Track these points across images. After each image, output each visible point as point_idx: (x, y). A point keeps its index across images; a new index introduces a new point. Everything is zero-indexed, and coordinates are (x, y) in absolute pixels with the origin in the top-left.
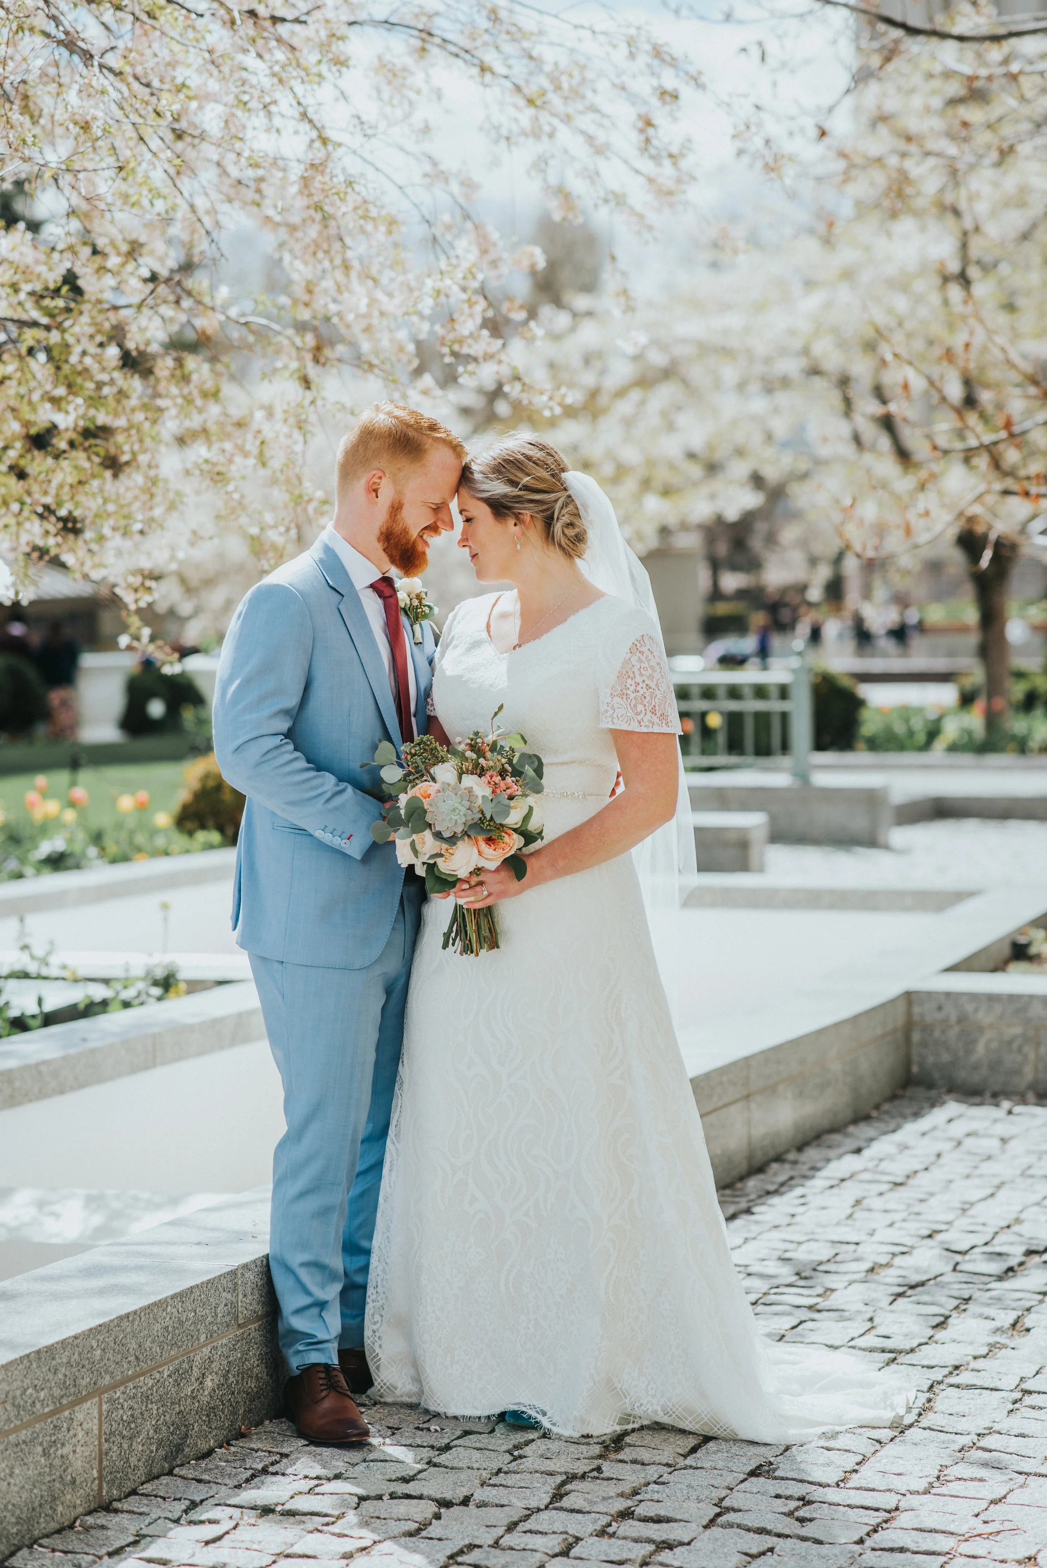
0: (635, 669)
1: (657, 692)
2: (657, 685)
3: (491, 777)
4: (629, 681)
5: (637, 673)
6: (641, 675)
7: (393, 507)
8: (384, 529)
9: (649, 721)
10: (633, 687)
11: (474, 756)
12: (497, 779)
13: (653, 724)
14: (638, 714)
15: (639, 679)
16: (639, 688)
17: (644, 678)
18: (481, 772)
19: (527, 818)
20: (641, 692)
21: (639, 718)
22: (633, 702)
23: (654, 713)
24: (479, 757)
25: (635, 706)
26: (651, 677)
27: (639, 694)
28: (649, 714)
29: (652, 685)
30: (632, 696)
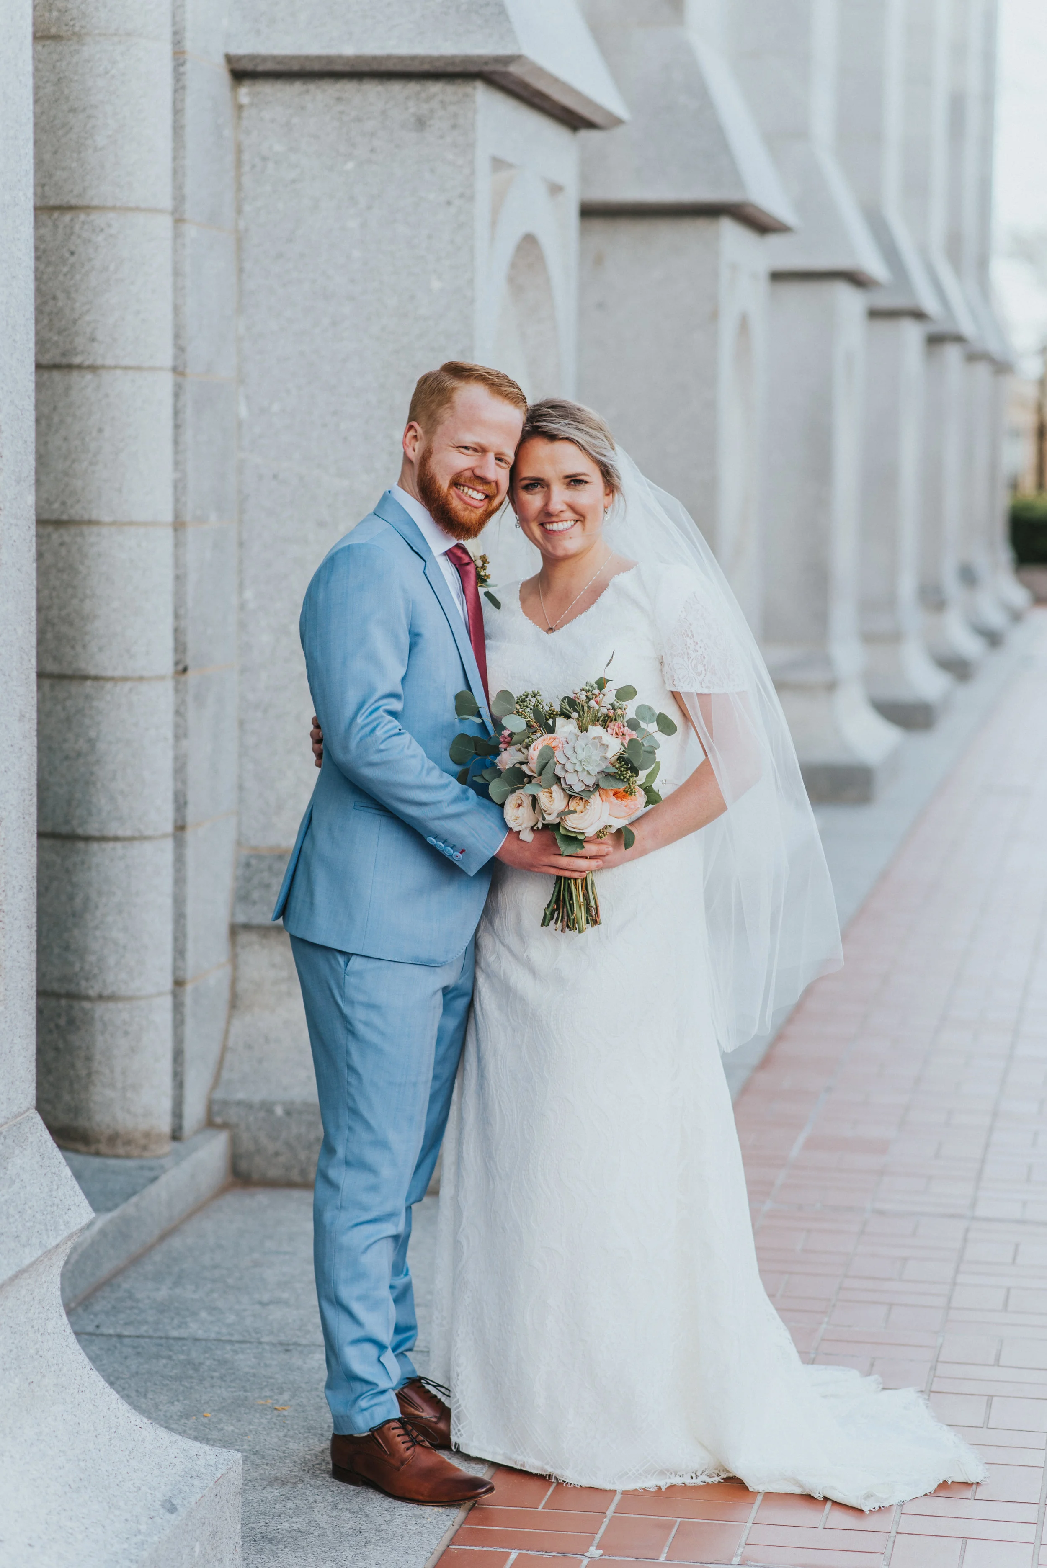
2: (715, 643)
4: (688, 639)
9: (710, 682)
13: (714, 684)
20: (701, 651)
25: (696, 666)
30: (693, 655)
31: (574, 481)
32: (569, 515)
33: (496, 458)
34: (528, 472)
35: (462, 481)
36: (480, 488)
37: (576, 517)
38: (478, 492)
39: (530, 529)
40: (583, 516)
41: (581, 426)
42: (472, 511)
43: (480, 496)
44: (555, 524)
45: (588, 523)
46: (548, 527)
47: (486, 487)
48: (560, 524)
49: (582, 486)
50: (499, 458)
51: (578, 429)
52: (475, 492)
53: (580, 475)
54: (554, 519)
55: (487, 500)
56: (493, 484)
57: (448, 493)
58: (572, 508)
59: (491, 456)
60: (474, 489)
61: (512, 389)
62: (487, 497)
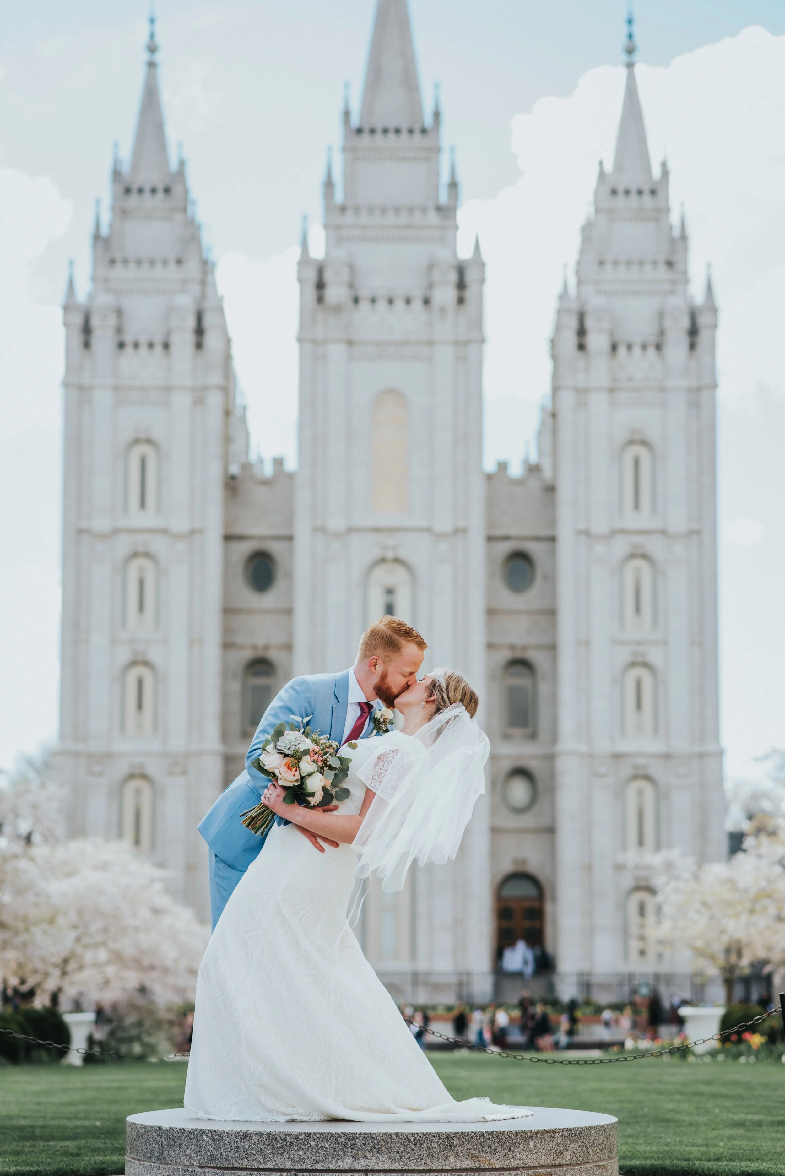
0: (388, 760)
5: (387, 761)
7: (382, 675)
8: (377, 685)
10: (381, 767)
14: (374, 779)
19: (309, 775)
21: (373, 781)
22: (375, 773)
27: (381, 771)
28: (378, 782)
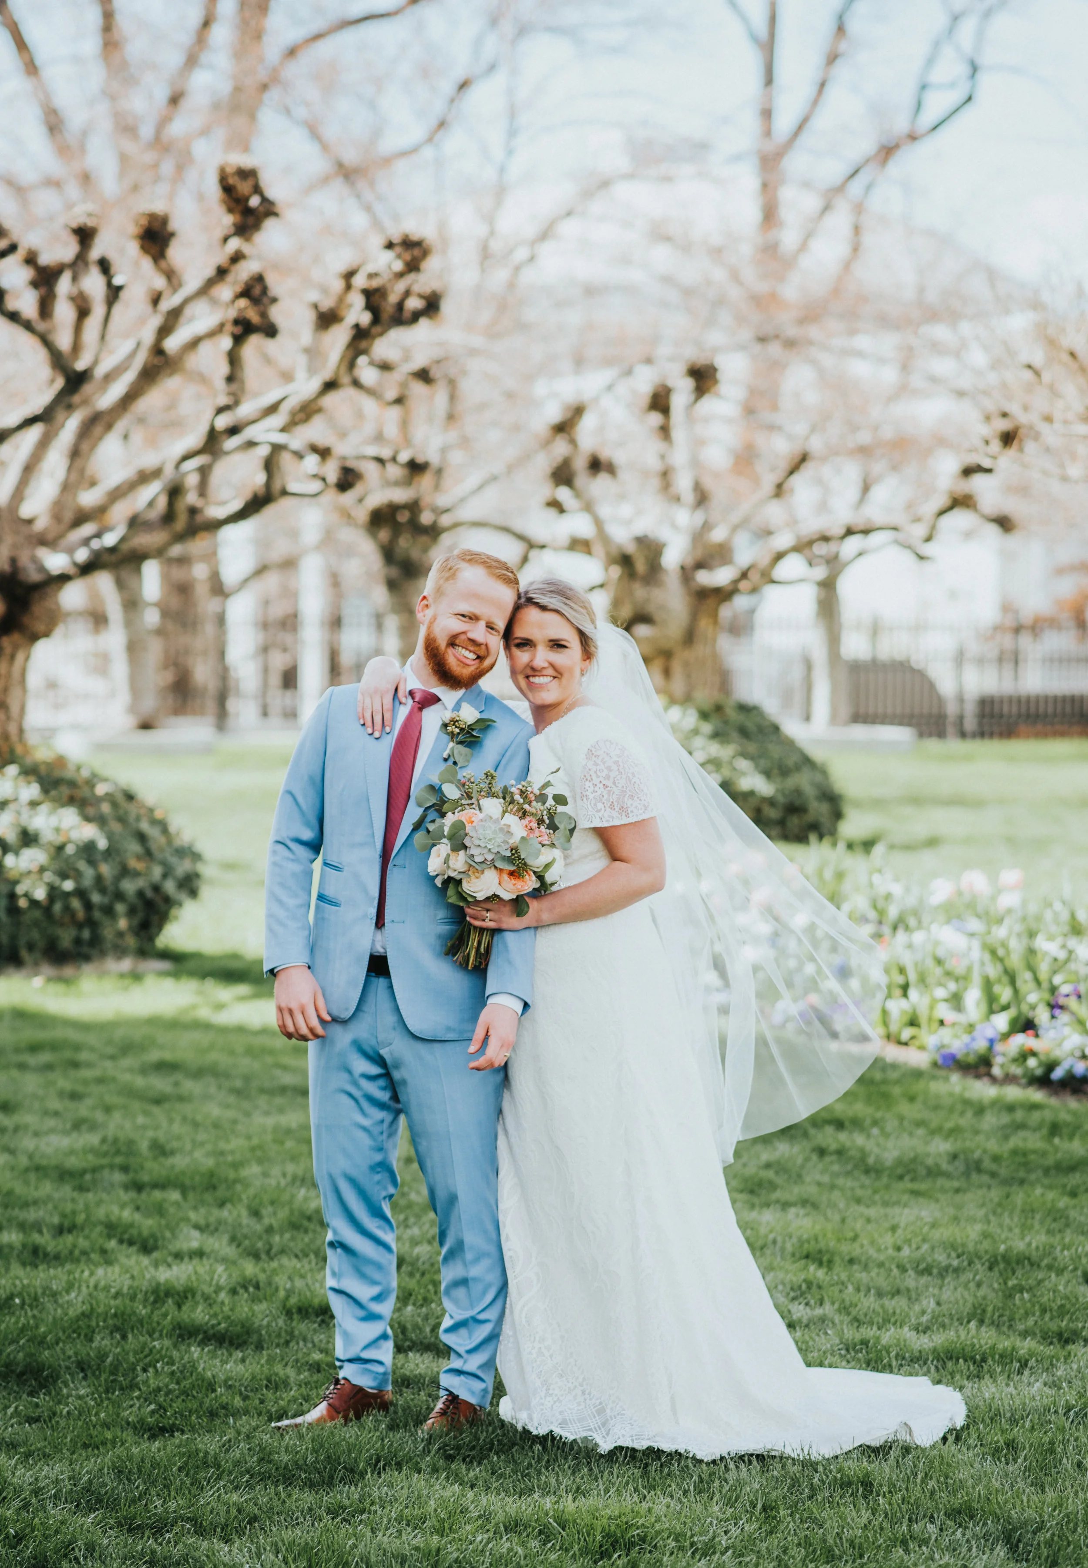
0: (592, 773)
1: (615, 789)
2: (614, 783)
3: (530, 822)
4: (588, 784)
5: (594, 775)
6: (598, 777)
9: (609, 816)
10: (592, 789)
11: (521, 801)
12: (534, 825)
13: (613, 818)
14: (599, 811)
15: (596, 781)
16: (596, 789)
17: (601, 779)
18: (524, 814)
19: (547, 866)
20: (599, 792)
21: (600, 814)
22: (593, 802)
23: (612, 806)
24: (524, 803)
25: (595, 805)
26: (608, 777)
28: (608, 810)
29: (609, 783)
30: (591, 796)
31: (557, 645)
32: (550, 671)
33: (487, 627)
34: (520, 632)
35: (457, 642)
36: (472, 648)
37: (555, 674)
38: (470, 651)
39: (517, 679)
40: (561, 674)
41: (568, 602)
42: (463, 667)
43: (472, 656)
44: (537, 678)
45: (564, 680)
46: (532, 679)
47: (476, 649)
48: (541, 678)
49: (563, 650)
50: (490, 627)
51: (566, 604)
52: (467, 652)
53: (562, 640)
54: (537, 673)
55: (477, 661)
56: (483, 647)
57: (446, 652)
58: (552, 665)
59: (482, 624)
60: (467, 649)
61: (505, 572)
62: (479, 657)
